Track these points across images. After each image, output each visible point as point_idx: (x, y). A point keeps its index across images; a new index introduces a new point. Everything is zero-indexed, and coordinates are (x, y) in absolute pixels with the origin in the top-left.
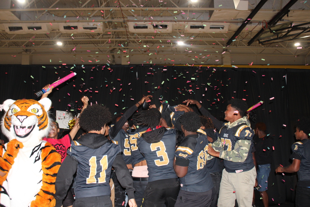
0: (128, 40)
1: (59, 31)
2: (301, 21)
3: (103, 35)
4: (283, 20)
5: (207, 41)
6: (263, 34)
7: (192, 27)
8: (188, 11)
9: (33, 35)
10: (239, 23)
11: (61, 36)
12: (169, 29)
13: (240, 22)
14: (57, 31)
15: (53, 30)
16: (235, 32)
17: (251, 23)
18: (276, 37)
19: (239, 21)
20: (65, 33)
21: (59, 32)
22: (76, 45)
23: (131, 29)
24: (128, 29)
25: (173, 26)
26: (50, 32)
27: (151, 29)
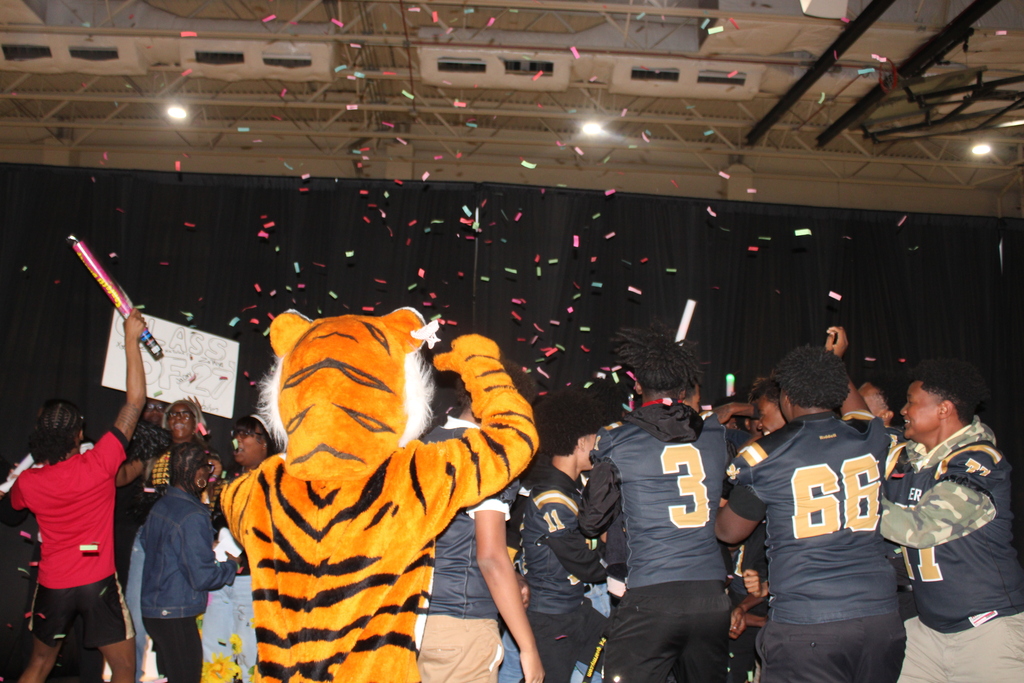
0: (414, 110)
1: (178, 69)
2: (1006, 70)
3: (325, 93)
4: (948, 63)
5: (675, 127)
6: (881, 108)
7: (637, 74)
8: (629, 17)
9: (87, 77)
10: (796, 69)
11: (184, 88)
12: (559, 79)
13: (803, 64)
14: (173, 67)
15: (159, 64)
16: (779, 97)
17: (838, 68)
18: (920, 119)
19: (798, 60)
20: (200, 74)
21: (179, 73)
22: (231, 122)
23: (430, 72)
24: (419, 72)
25: (572, 69)
26: (149, 71)
27: (496, 76)
